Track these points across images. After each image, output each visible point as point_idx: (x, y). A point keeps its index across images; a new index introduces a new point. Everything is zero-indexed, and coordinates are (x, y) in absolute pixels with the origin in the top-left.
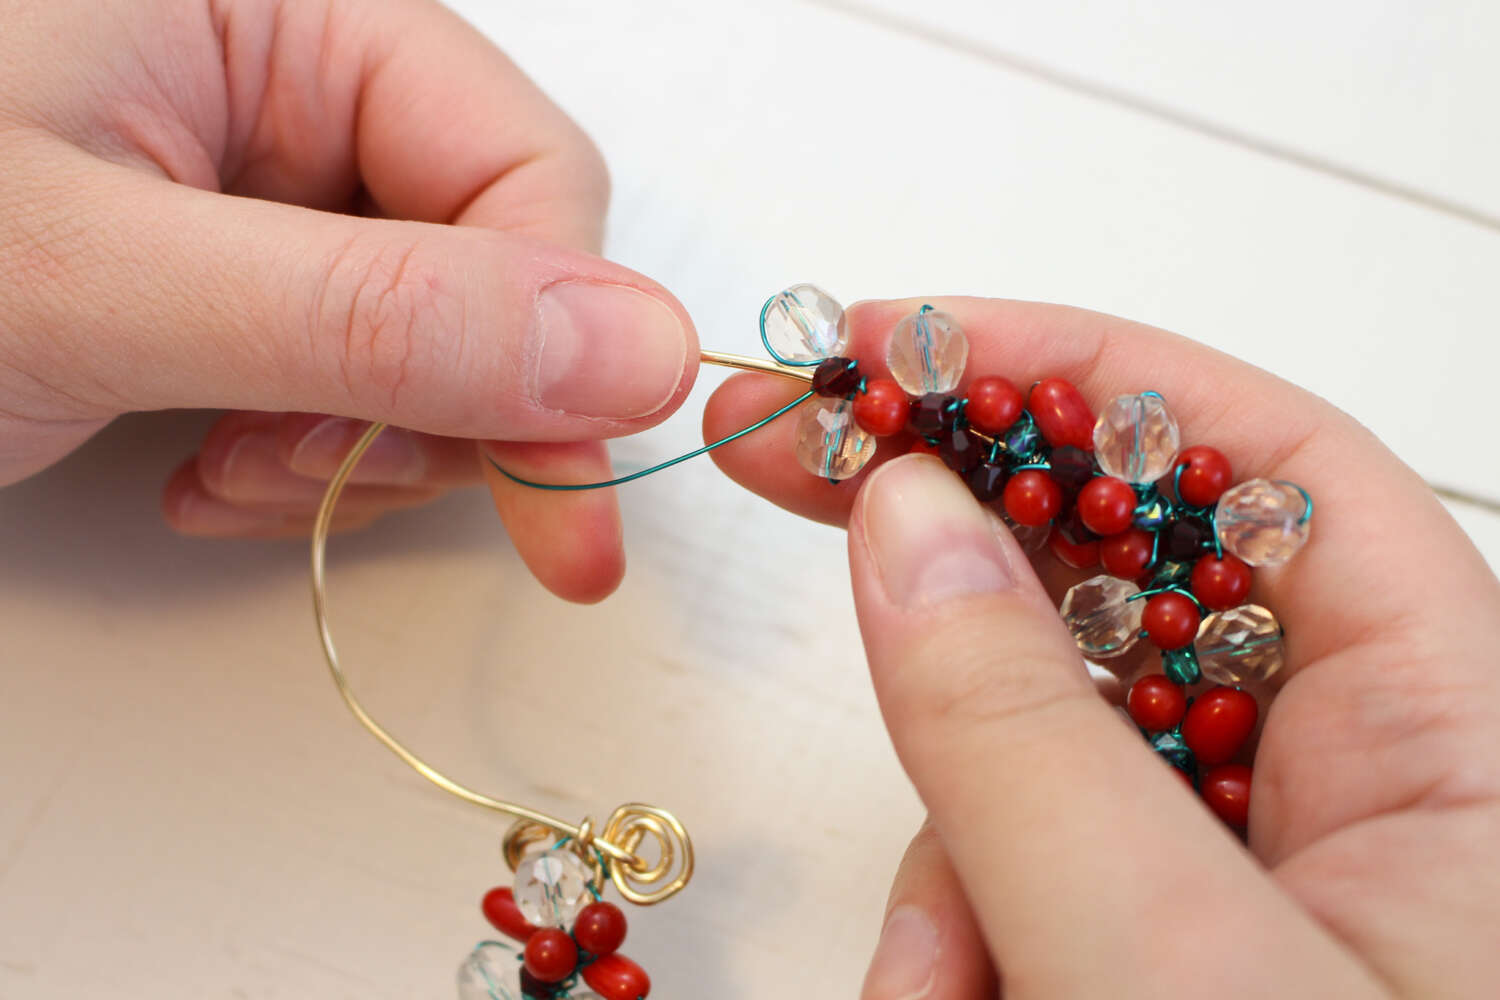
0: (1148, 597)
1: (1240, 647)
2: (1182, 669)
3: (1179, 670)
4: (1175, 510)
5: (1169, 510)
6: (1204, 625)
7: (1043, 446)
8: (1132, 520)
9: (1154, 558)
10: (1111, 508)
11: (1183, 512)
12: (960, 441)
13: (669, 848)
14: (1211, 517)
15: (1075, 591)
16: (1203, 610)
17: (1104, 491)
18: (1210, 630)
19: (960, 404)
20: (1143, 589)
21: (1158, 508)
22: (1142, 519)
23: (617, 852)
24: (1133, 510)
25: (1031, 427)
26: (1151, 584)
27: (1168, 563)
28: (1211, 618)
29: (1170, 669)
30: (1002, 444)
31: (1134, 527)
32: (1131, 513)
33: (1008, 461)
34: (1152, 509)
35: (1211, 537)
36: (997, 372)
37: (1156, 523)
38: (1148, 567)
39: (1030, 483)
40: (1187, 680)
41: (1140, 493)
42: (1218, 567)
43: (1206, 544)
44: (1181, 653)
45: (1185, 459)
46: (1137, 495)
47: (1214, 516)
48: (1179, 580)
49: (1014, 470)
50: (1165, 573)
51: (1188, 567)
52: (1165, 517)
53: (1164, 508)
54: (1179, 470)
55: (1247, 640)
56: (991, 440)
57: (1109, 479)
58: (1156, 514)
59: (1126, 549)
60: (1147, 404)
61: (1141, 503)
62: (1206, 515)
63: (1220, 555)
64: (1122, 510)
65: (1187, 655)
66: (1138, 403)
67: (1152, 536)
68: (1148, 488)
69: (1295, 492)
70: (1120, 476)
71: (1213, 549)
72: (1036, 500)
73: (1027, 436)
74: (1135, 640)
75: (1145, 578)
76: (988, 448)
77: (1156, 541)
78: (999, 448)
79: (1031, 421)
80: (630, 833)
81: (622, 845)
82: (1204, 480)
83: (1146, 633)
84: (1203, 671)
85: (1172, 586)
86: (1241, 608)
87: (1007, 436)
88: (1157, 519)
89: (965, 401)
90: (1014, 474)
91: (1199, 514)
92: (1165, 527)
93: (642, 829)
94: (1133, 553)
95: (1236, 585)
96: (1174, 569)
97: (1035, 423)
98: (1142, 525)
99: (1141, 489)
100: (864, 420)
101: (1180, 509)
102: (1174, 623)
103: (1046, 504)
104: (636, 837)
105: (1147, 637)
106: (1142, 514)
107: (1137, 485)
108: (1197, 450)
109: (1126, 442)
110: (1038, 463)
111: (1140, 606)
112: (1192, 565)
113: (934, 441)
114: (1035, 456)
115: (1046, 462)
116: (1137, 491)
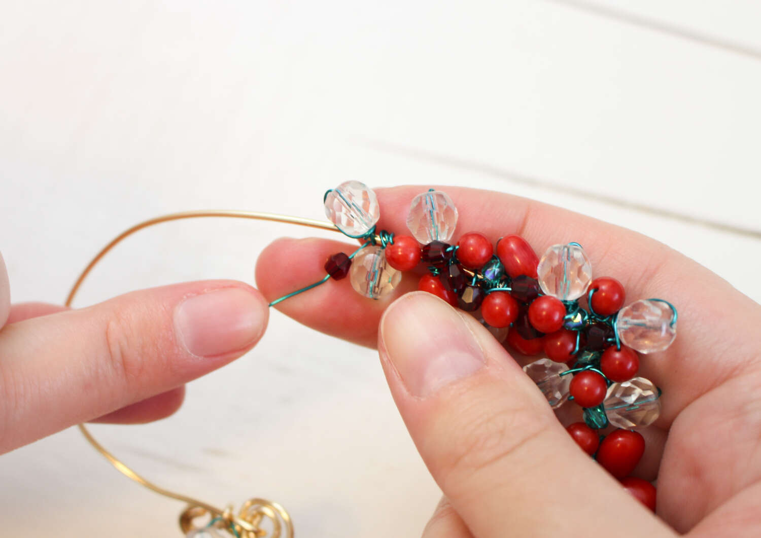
0: (574, 373)
1: (632, 405)
2: (596, 420)
3: (594, 420)
4: (590, 318)
5: (586, 317)
6: (609, 392)
7: (505, 276)
8: (563, 324)
9: (577, 348)
10: (550, 316)
11: (594, 319)
12: (453, 272)
13: (278, 527)
14: (613, 322)
15: (527, 368)
16: (609, 382)
17: (545, 306)
18: (613, 395)
19: (454, 248)
20: (571, 368)
21: (579, 316)
22: (570, 323)
23: (247, 526)
24: (564, 316)
25: (498, 264)
26: (575, 365)
27: (586, 352)
28: (614, 385)
29: (588, 418)
30: (480, 277)
31: (563, 329)
32: (562, 319)
33: (484, 287)
34: (575, 317)
35: (613, 336)
36: (476, 229)
37: (578, 326)
38: (574, 353)
39: (498, 301)
40: (599, 427)
41: (567, 307)
42: (617, 355)
43: (610, 340)
44: (595, 410)
45: (595, 287)
47: (615, 321)
48: (594, 363)
49: (487, 292)
50: (584, 358)
51: (598, 355)
52: (584, 322)
53: (583, 316)
54: (591, 292)
55: (638, 400)
56: (473, 274)
57: (547, 298)
58: (578, 319)
59: (559, 344)
60: (571, 250)
61: (568, 313)
62: (610, 321)
63: (619, 347)
64: (557, 317)
65: (599, 410)
66: (566, 250)
67: (574, 334)
68: (572, 304)
69: (666, 306)
70: (555, 295)
71: (614, 343)
72: (502, 311)
73: (495, 269)
74: (566, 399)
75: (572, 361)
76: (471, 278)
77: (578, 338)
78: (477, 278)
79: (499, 261)
80: (254, 517)
81: (251, 522)
82: (608, 299)
83: (573, 397)
84: (609, 420)
85: (589, 366)
86: (634, 379)
87: (483, 270)
88: (580, 322)
89: (457, 247)
90: (487, 295)
91: (605, 320)
92: (583, 329)
93: (262, 514)
94: (563, 346)
95: (630, 365)
96: (589, 356)
97: (501, 261)
98: (569, 327)
99: (568, 304)
100: (393, 260)
101: (593, 317)
102: (591, 391)
103: (508, 313)
104: (258, 518)
105: (573, 399)
106: (570, 320)
107: (566, 301)
108: (604, 280)
109: (558, 274)
110: (503, 287)
111: (569, 378)
112: (601, 353)
113: (436, 273)
114: (501, 282)
115: (508, 286)
116: (565, 305)
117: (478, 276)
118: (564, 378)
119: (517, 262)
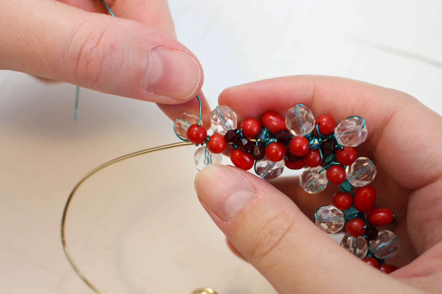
0: (325, 169)
2: (346, 188)
4: (322, 139)
5: (320, 139)
6: (347, 171)
8: (310, 147)
9: (322, 157)
11: (325, 138)
12: (245, 142)
14: (334, 136)
16: (344, 167)
17: (297, 142)
18: (349, 171)
20: (323, 167)
21: (316, 140)
22: (312, 146)
25: (265, 130)
26: (325, 165)
27: (327, 156)
28: (348, 167)
30: (259, 140)
31: (310, 149)
32: (308, 145)
33: (262, 144)
34: (314, 141)
35: (337, 143)
37: (318, 145)
38: (321, 160)
40: (349, 191)
41: (309, 137)
42: (343, 152)
43: (336, 146)
45: (318, 122)
46: (307, 139)
48: (334, 160)
50: (328, 159)
52: (320, 142)
53: (318, 140)
54: (317, 126)
55: (362, 170)
56: (255, 140)
57: (297, 138)
58: (316, 142)
59: (312, 157)
60: (298, 109)
61: (309, 141)
62: (332, 136)
63: (342, 148)
65: (346, 183)
67: (318, 150)
68: (310, 135)
69: (357, 118)
70: (300, 135)
71: (339, 147)
72: (277, 152)
73: (265, 132)
76: (255, 143)
77: (320, 150)
82: (327, 126)
83: (330, 182)
84: (353, 185)
85: (332, 163)
87: (259, 136)
88: (318, 143)
89: (241, 130)
90: (266, 147)
91: (330, 136)
92: (321, 145)
94: (314, 158)
96: (330, 157)
97: (266, 128)
98: (314, 148)
106: (312, 144)
107: (307, 135)
111: (324, 172)
112: (335, 154)
113: (236, 147)
114: (271, 139)
115: (275, 139)
116: (307, 138)
117: (258, 140)
118: (322, 173)
119: (275, 125)
